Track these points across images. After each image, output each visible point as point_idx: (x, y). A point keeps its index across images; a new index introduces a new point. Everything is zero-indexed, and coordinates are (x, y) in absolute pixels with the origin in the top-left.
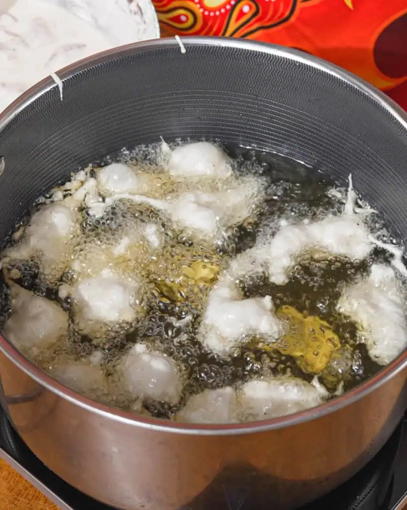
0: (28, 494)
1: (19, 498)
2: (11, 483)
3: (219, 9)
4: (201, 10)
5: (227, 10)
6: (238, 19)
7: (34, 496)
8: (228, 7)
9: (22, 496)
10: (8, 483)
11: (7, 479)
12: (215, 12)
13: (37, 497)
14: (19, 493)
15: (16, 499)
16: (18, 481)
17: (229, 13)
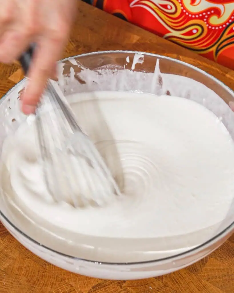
0: (40, 283)
1: (34, 286)
2: (29, 277)
3: (218, 26)
4: (207, 25)
5: (223, 28)
6: (229, 33)
7: (44, 284)
8: (224, 26)
9: (37, 284)
10: (27, 277)
11: (25, 275)
12: (215, 27)
13: (46, 285)
14: (34, 283)
15: (32, 287)
16: (33, 276)
17: (224, 29)
